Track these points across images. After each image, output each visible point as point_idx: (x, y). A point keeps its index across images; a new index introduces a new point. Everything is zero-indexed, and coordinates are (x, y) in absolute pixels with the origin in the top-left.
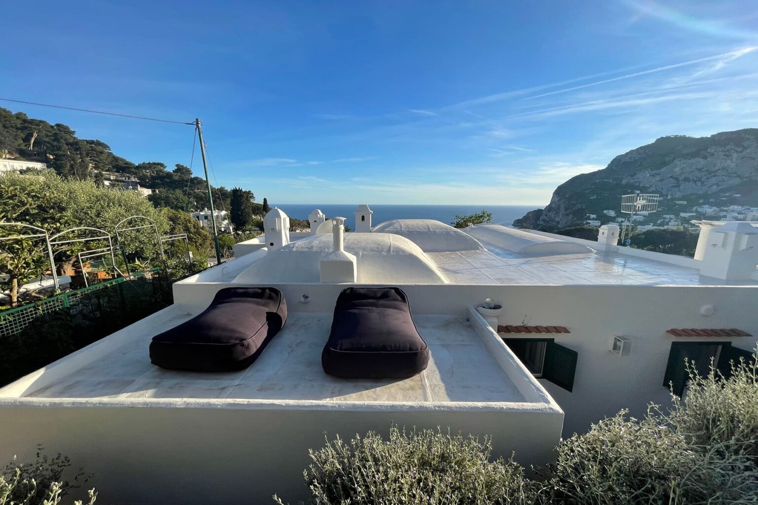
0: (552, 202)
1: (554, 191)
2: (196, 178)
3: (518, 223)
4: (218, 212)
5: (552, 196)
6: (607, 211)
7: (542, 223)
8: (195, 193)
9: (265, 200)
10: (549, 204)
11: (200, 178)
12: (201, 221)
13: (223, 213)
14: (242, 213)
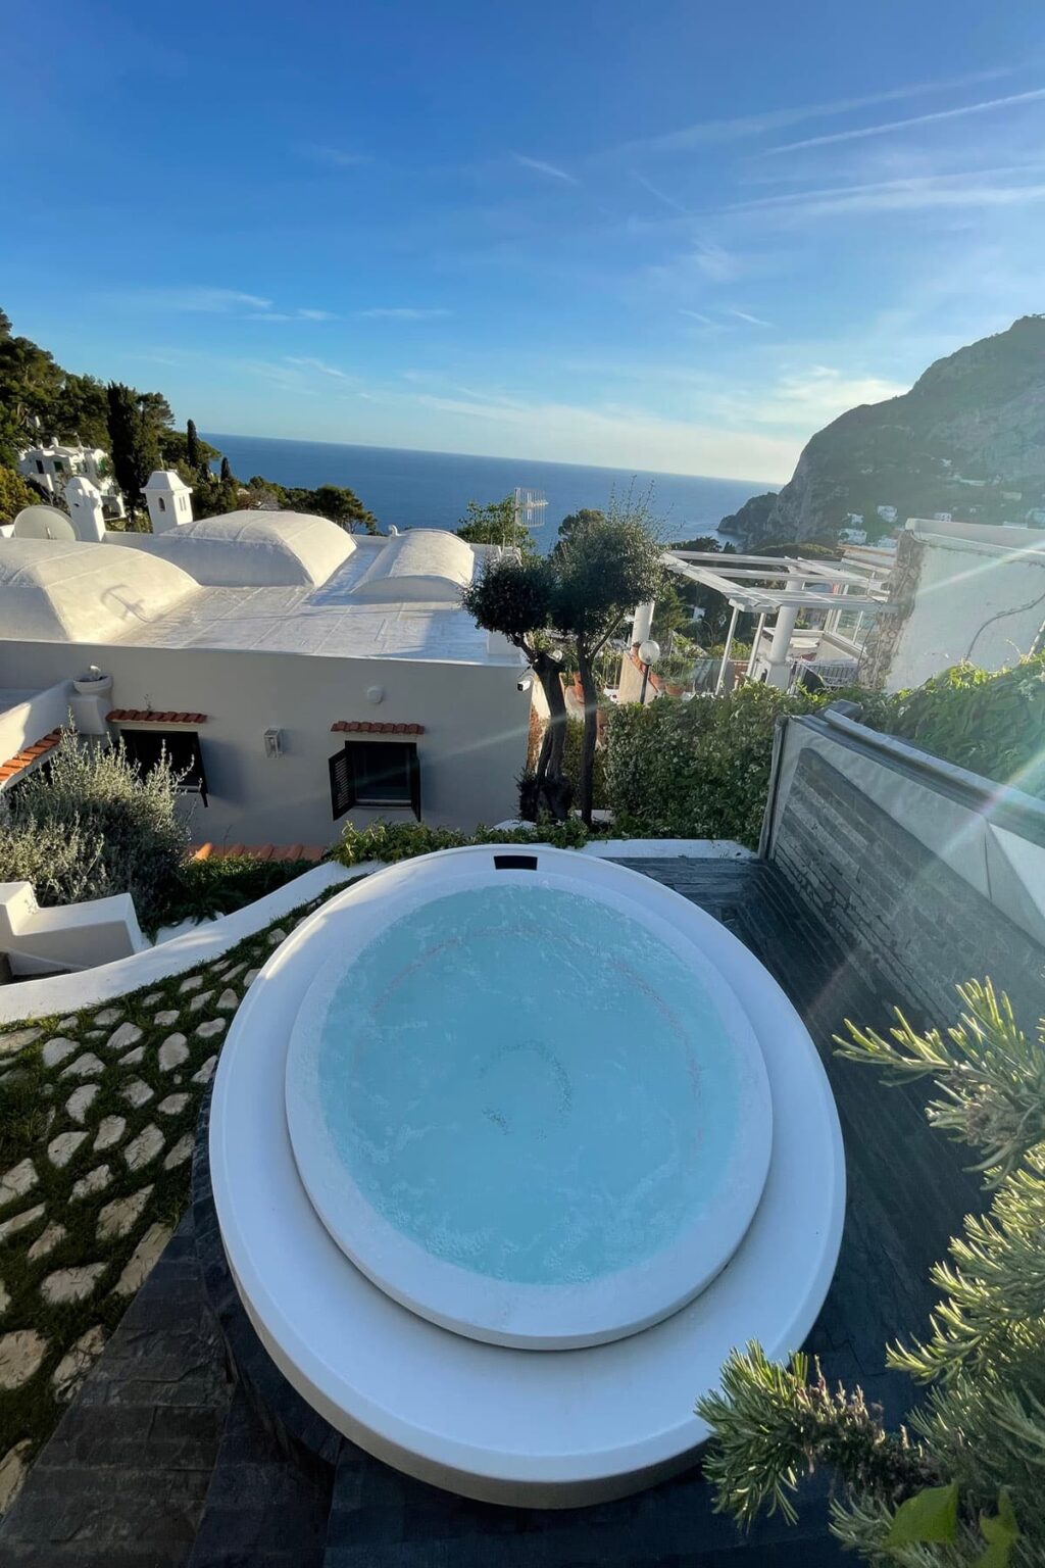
0: (797, 475)
1: (803, 448)
2: (21, 342)
3: (727, 526)
4: (86, 453)
5: (797, 459)
6: (883, 508)
7: (769, 527)
8: (23, 388)
9: (190, 424)
10: (790, 480)
11: (31, 344)
12: (48, 476)
13: (99, 455)
14: (136, 459)
